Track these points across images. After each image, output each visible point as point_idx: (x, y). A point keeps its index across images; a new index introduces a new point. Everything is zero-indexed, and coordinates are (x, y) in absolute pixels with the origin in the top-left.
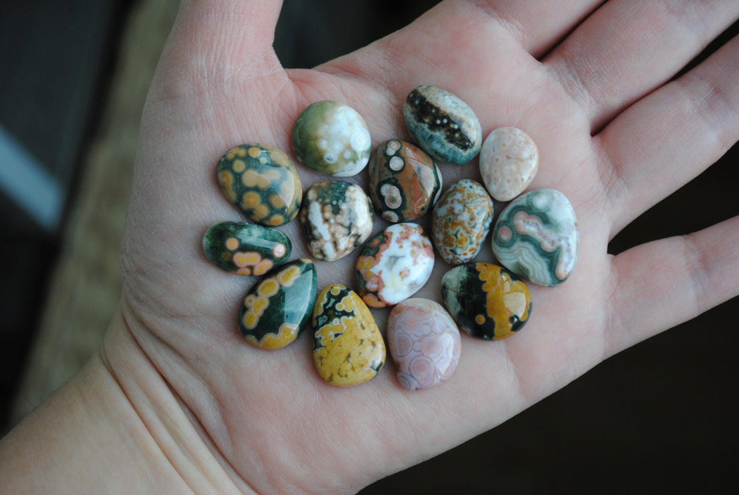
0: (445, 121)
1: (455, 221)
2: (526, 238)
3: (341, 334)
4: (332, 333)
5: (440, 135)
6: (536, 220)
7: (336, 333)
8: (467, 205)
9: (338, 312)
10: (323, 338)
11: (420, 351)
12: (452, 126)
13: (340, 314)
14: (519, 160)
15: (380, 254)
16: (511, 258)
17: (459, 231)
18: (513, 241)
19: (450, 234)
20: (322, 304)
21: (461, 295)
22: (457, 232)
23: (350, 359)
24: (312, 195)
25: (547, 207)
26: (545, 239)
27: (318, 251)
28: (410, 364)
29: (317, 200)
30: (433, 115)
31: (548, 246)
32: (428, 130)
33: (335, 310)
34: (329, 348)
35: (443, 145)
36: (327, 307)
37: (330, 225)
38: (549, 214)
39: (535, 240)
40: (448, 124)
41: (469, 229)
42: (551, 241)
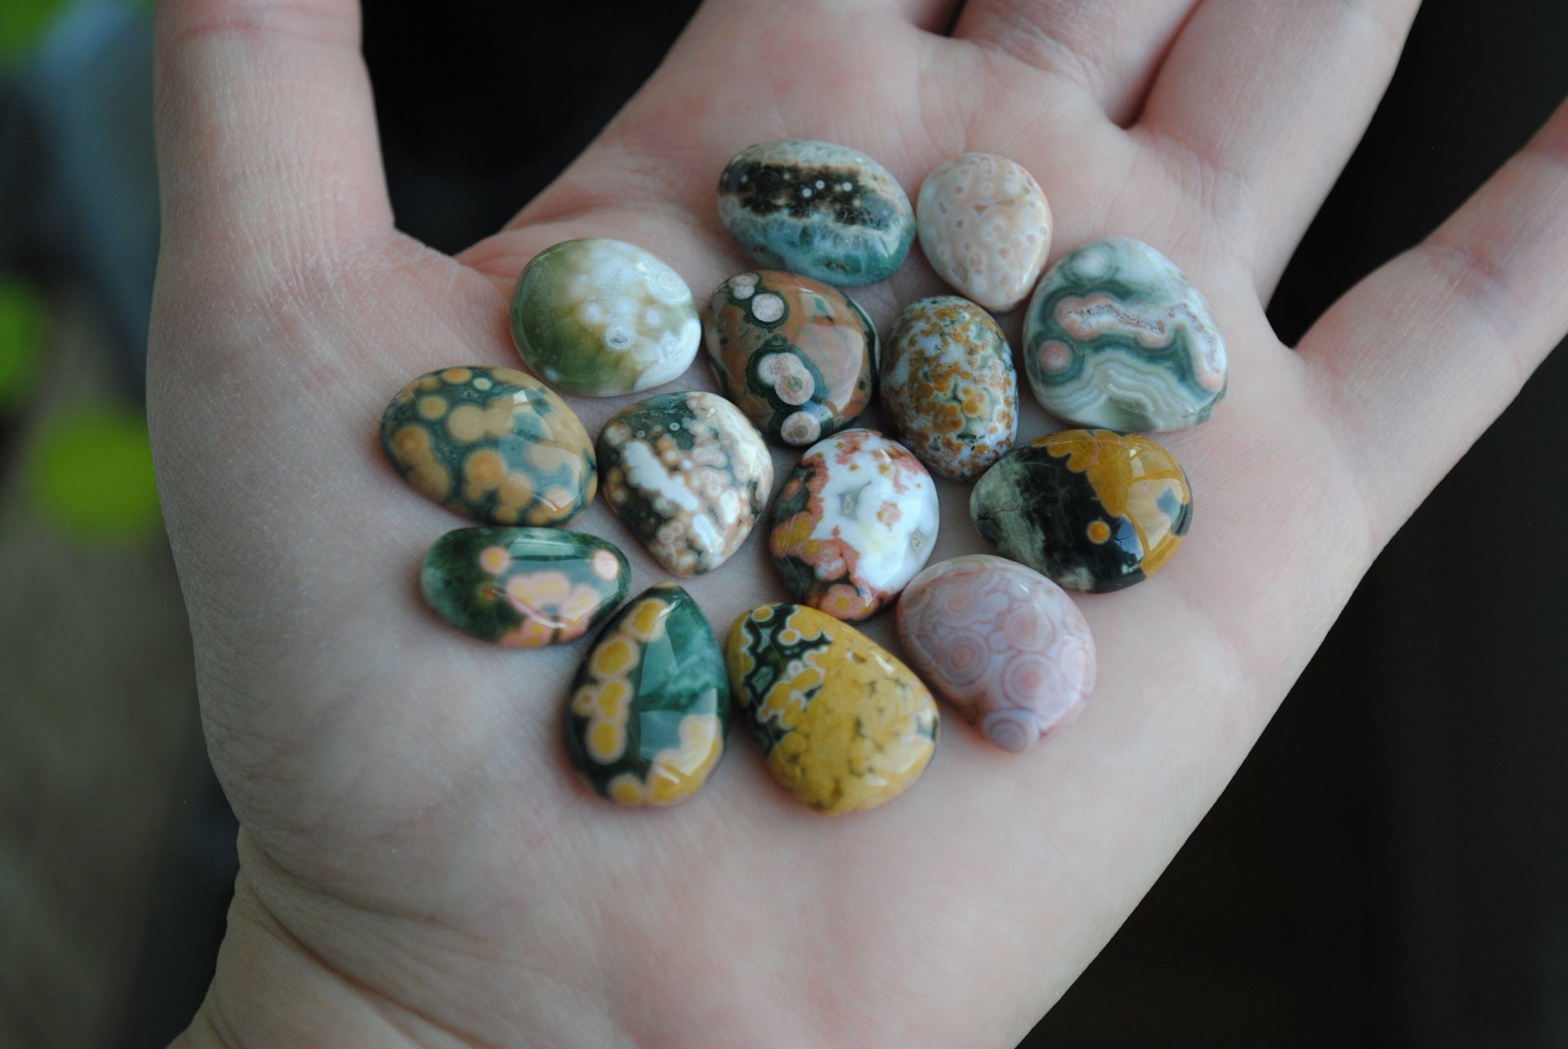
0: (820, 185)
1: (940, 371)
2: (1102, 342)
3: (820, 687)
4: (797, 695)
5: (821, 218)
6: (1103, 301)
7: (807, 689)
8: (946, 330)
9: (791, 648)
10: (781, 713)
11: (1010, 648)
12: (837, 188)
13: (797, 650)
14: (1007, 203)
15: (816, 498)
16: (1092, 396)
17: (956, 386)
18: (1078, 363)
19: (942, 402)
20: (744, 649)
21: (1030, 508)
22: (955, 390)
23: (865, 730)
24: (615, 435)
25: (1111, 267)
26: (1141, 326)
27: (682, 545)
28: (1003, 684)
29: (634, 437)
30: (789, 185)
31: (1154, 337)
32: (793, 221)
33: (781, 648)
34: (805, 726)
35: (837, 236)
36: (760, 650)
37: (687, 475)
38: (1123, 277)
39: (1122, 337)
40: (829, 188)
41: (976, 373)
42: (1154, 324)
